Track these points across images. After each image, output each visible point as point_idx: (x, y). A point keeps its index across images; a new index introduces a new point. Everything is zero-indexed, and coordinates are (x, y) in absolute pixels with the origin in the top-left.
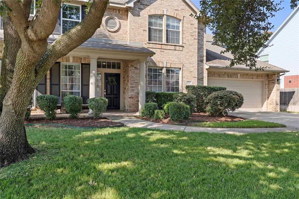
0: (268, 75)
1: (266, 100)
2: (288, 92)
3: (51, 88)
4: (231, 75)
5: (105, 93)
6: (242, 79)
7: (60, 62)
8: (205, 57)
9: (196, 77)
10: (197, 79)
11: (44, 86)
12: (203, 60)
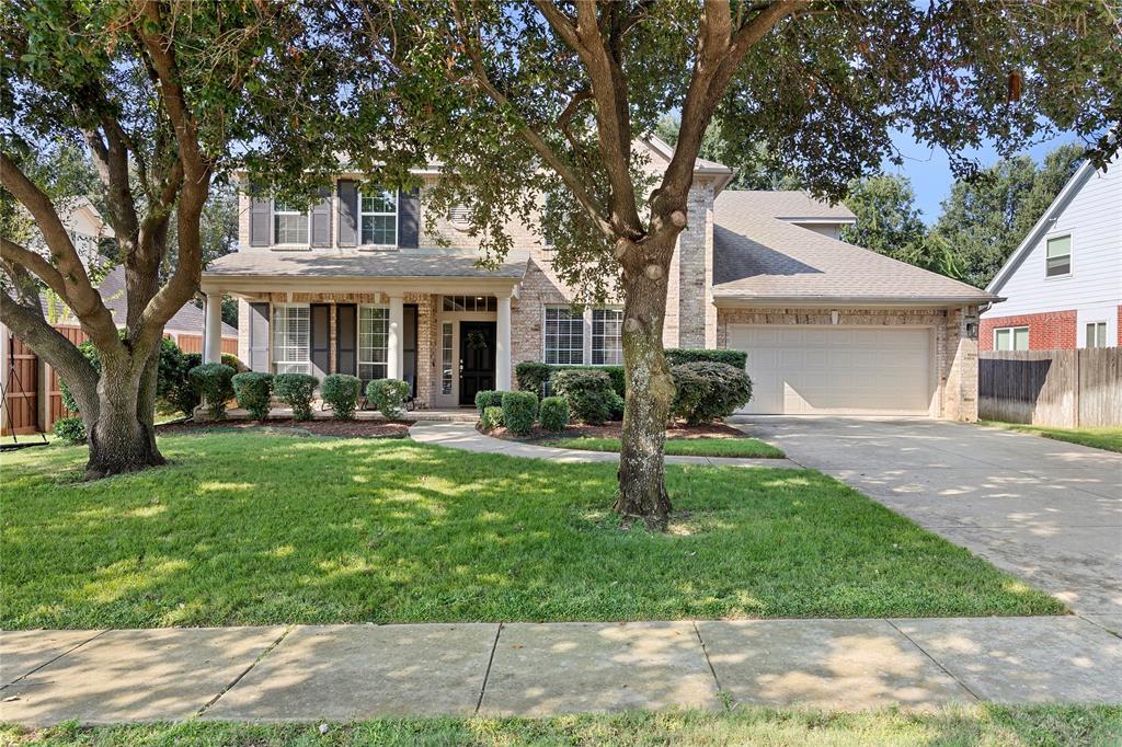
0: (945, 313)
1: (939, 387)
2: (1036, 362)
3: (338, 357)
4: (807, 316)
5: (462, 367)
6: (849, 326)
7: (356, 305)
8: (711, 273)
9: (675, 327)
10: (678, 330)
11: (325, 353)
12: (704, 280)
